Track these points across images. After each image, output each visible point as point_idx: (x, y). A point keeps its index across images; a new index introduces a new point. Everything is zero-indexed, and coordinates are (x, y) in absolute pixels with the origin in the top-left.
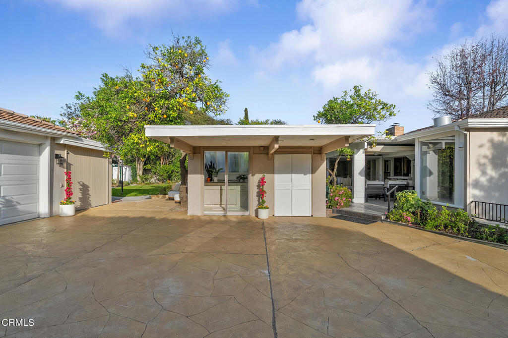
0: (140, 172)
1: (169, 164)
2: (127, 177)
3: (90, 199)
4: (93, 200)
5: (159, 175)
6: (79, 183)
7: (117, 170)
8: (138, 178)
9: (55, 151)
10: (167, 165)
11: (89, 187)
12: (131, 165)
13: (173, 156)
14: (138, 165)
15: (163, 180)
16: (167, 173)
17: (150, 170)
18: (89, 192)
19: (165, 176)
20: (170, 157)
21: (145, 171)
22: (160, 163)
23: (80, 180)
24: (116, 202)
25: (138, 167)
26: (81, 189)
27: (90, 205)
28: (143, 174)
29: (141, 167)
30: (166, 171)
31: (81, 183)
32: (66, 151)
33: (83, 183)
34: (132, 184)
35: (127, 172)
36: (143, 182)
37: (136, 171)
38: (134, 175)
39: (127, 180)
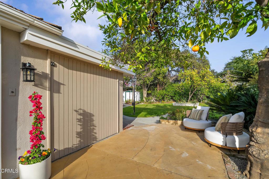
0: (145, 95)
1: (163, 90)
2: (137, 99)
3: (95, 131)
4: (99, 132)
5: (156, 97)
6: (76, 111)
7: (132, 94)
8: (144, 99)
9: (22, 57)
10: (162, 91)
11: (93, 116)
12: (140, 91)
13: (166, 84)
14: (144, 91)
15: (159, 101)
16: (162, 96)
17: (150, 94)
18: (94, 122)
19: (161, 97)
20: (164, 85)
21: (148, 95)
22: (157, 90)
23: (78, 108)
24: (128, 128)
25: (144, 92)
26: (79, 120)
27: (95, 139)
28: (147, 96)
29: (146, 92)
30: (161, 94)
31: (81, 112)
32: (48, 61)
33: (84, 111)
34: (141, 103)
35: (138, 95)
36: (147, 101)
37: (143, 95)
38: (142, 97)
39: (138, 100)
